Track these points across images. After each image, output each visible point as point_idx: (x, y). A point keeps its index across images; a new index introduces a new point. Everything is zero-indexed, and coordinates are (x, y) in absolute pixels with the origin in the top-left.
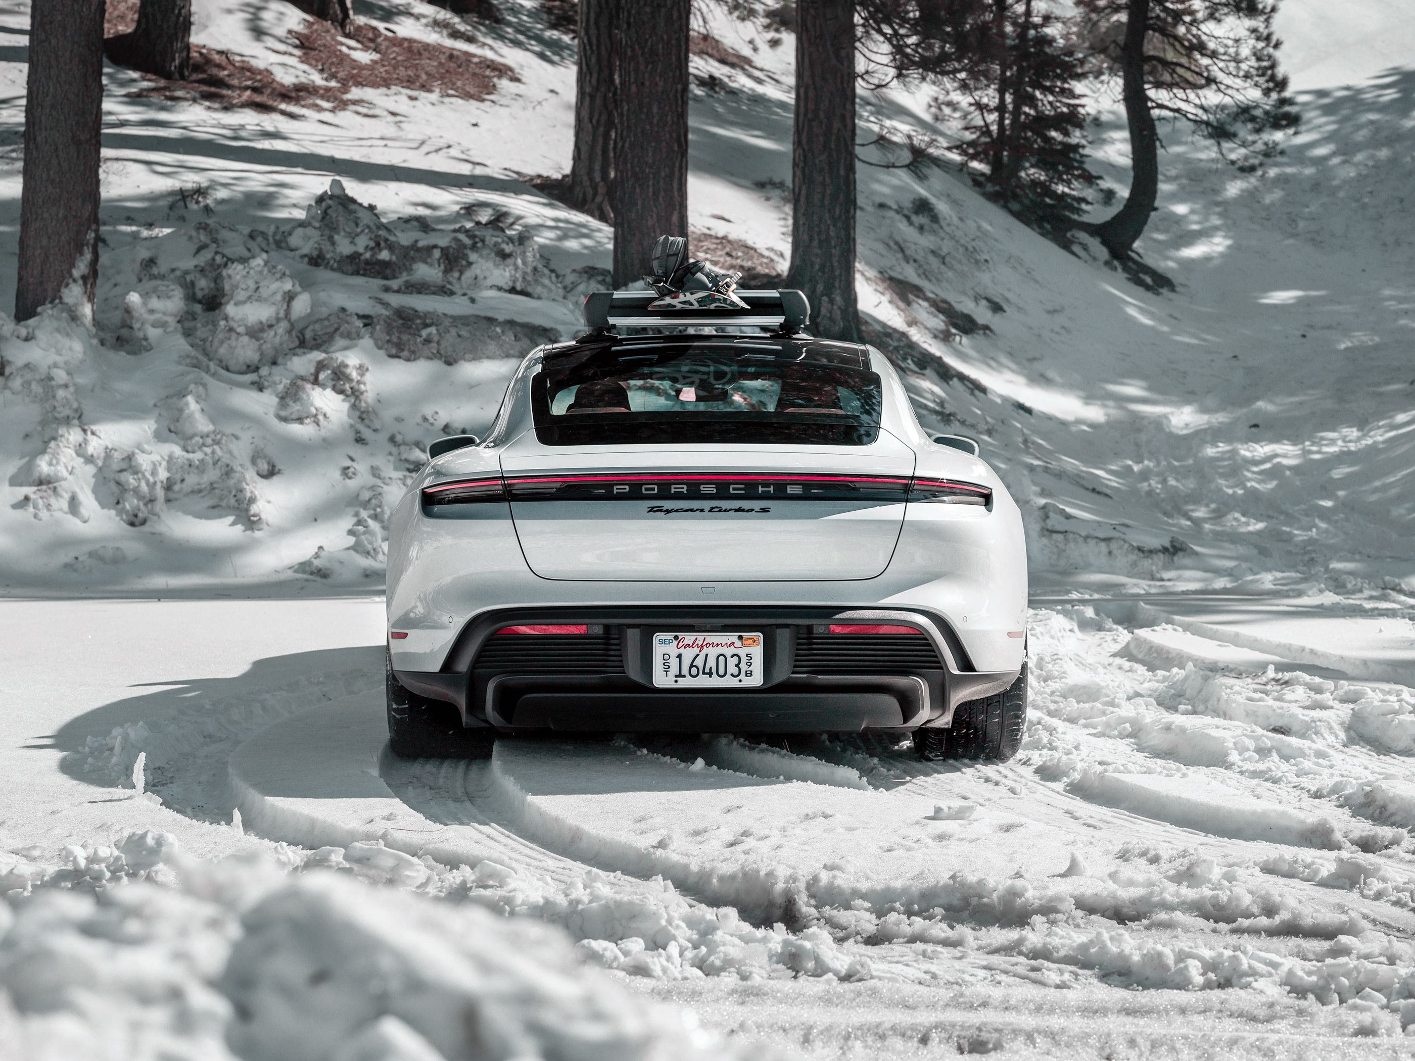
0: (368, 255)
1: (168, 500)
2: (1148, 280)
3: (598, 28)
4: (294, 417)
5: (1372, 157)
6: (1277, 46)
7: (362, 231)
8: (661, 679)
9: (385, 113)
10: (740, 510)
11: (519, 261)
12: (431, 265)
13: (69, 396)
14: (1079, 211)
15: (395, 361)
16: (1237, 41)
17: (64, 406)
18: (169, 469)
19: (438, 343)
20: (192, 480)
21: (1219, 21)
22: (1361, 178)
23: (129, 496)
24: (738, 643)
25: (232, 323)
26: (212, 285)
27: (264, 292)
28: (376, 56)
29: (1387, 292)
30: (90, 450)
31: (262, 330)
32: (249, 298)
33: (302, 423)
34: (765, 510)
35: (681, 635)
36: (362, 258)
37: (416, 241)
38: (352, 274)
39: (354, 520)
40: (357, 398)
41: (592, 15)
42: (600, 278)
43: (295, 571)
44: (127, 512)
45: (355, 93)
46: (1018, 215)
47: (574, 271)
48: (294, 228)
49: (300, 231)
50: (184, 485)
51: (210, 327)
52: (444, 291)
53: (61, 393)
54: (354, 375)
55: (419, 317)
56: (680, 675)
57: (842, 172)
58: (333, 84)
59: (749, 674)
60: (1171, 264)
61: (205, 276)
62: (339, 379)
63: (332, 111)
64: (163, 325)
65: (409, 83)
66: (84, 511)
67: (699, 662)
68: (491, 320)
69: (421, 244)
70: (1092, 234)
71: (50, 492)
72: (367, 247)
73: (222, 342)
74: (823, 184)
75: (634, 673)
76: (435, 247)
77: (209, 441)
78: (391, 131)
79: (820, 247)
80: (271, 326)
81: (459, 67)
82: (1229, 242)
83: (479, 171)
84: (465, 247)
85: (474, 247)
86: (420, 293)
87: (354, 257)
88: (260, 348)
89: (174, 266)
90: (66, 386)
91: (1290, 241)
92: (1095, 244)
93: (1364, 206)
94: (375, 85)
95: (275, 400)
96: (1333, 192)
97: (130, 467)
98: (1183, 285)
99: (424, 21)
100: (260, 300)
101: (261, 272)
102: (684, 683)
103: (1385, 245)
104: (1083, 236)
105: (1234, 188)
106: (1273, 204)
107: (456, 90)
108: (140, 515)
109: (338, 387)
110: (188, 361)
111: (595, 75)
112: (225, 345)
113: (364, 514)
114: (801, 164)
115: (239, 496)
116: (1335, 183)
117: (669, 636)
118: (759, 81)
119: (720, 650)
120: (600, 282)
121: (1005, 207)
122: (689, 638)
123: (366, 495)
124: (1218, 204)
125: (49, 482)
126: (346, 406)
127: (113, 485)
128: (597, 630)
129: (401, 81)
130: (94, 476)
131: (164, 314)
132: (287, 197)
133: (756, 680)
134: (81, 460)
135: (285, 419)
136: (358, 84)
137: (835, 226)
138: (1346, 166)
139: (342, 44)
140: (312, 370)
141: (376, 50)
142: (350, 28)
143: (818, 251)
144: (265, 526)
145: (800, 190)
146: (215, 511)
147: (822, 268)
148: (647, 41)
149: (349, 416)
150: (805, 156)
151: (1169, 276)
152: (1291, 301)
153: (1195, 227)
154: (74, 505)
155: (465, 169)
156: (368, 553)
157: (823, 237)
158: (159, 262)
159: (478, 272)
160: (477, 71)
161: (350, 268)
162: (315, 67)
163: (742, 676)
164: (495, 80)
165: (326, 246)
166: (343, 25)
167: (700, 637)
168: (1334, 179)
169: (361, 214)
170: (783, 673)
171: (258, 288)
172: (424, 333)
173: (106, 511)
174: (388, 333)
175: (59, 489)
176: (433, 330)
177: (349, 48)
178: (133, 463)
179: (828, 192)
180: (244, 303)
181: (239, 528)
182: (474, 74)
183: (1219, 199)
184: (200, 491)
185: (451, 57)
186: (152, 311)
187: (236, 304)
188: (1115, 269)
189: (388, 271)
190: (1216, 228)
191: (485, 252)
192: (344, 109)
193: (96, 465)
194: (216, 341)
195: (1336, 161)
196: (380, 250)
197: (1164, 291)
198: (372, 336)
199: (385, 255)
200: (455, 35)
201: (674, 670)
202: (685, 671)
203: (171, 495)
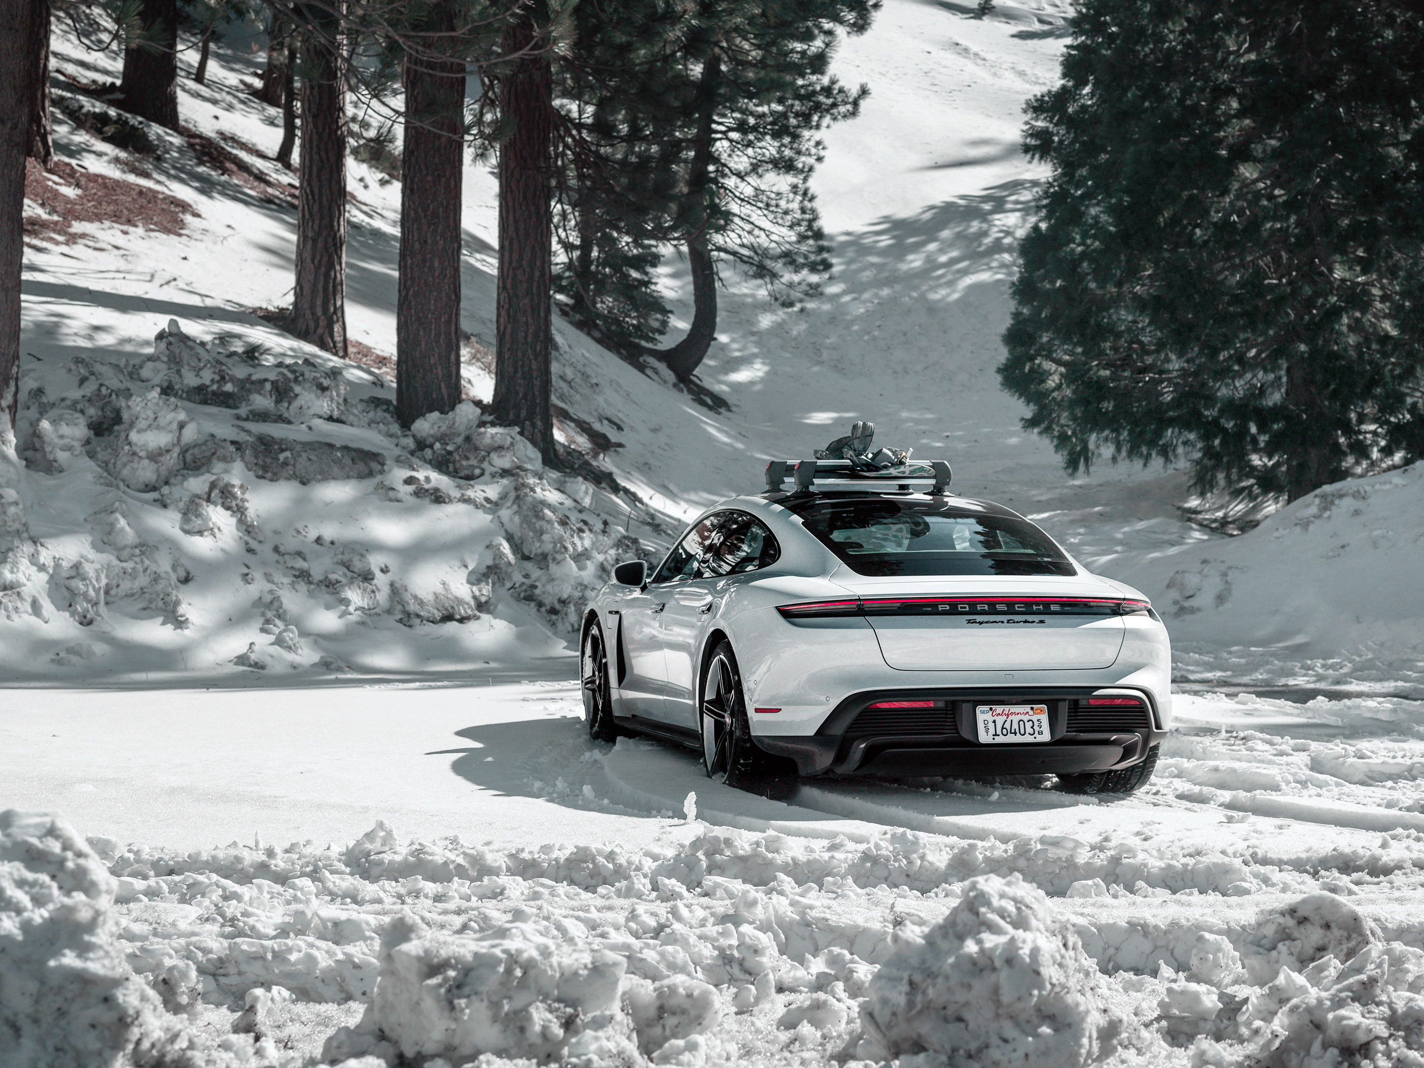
0: (215, 387)
1: (107, 603)
2: (709, 401)
3: (320, 181)
4: (195, 530)
5: (876, 295)
6: (812, 199)
7: (205, 366)
8: (984, 738)
9: (110, 247)
10: (1025, 622)
11: (335, 394)
12: (264, 396)
13: (20, 513)
14: (653, 340)
15: (263, 481)
16: (778, 194)
17: (14, 521)
18: (107, 576)
19: (294, 465)
20: (126, 585)
21: (760, 176)
22: (869, 314)
23: (80, 599)
24: (1031, 712)
25: (135, 448)
26: (100, 413)
27: (162, 421)
28: (79, 192)
29: (905, 414)
30: (42, 560)
31: (161, 454)
32: (150, 426)
33: (202, 535)
34: (1042, 622)
35: (994, 707)
36: (210, 389)
37: (250, 375)
38: (200, 403)
39: (262, 620)
40: (242, 513)
41: (315, 169)
42: (385, 407)
43: (236, 664)
44: (78, 614)
45: (78, 227)
46: (599, 341)
47: (361, 400)
48: (144, 362)
49: (150, 365)
50: (119, 590)
51: (109, 450)
52: (281, 419)
53: (12, 510)
54: (238, 492)
55: (276, 443)
56: (996, 735)
57: (542, 314)
58: (55, 218)
59: (1041, 733)
60: (724, 388)
61: (93, 405)
62: (226, 498)
63: (67, 243)
64: (69, 448)
65: (116, 217)
66: (45, 612)
67: (1007, 725)
68: (331, 446)
69: (254, 378)
70: (660, 360)
71: (15, 596)
72: (212, 380)
73: (125, 465)
74: (527, 323)
75: (966, 734)
76: (266, 380)
77: (137, 551)
78: (123, 265)
79: (524, 378)
80: (168, 451)
81: (149, 202)
82: (766, 368)
83: (209, 302)
84: (290, 380)
85: (296, 380)
86: (264, 421)
87: (201, 389)
88: (157, 470)
89: (64, 395)
90: (16, 503)
91: (816, 369)
92: (662, 367)
93: (875, 339)
94: (90, 220)
95: (178, 516)
96: (848, 325)
97: (78, 574)
98: (736, 406)
99: (105, 158)
100: (158, 428)
101: (157, 404)
102: (1000, 739)
103: (895, 372)
104: (652, 361)
105: (766, 321)
106: (799, 335)
107: (155, 224)
108: (89, 616)
109: (227, 504)
110: (102, 481)
111: (317, 222)
112: (128, 467)
113: (269, 614)
114: (507, 306)
115: (167, 599)
116: (849, 317)
117: (986, 708)
118: (371, 217)
119: (1020, 717)
120: (385, 411)
121: (589, 334)
122: (999, 709)
123: (268, 598)
124: (753, 334)
125: (12, 588)
126: (233, 521)
127: (64, 590)
128: (941, 704)
129: (110, 217)
130: (48, 582)
131: (73, 439)
132: (68, 327)
133: (1046, 737)
134: (35, 568)
135: (187, 532)
136: (78, 218)
137: (536, 359)
138: (856, 302)
139: (49, 180)
140: (207, 490)
141: (78, 185)
142: (51, 165)
143: (522, 382)
144: (190, 625)
145: (505, 328)
146: (146, 612)
147: (525, 396)
148: (429, 206)
149: (238, 529)
150: (510, 299)
151: (723, 397)
152: (829, 422)
153: (737, 354)
154: (36, 608)
155: (195, 301)
156: (290, 648)
157: (526, 369)
158: (46, 391)
159: (303, 402)
160: (164, 206)
161: (197, 398)
162: (35, 201)
163: (1036, 734)
164: (181, 215)
165: (175, 379)
166: (45, 162)
167: (1007, 708)
168: (847, 314)
169: (200, 350)
170: (1062, 732)
171: (156, 418)
172: (282, 457)
173: (61, 613)
174: (256, 458)
175: (23, 594)
176: (288, 454)
177: (54, 182)
178: (81, 571)
179: (531, 331)
180: (145, 430)
181: (170, 627)
182: (163, 210)
183: (755, 329)
184: (132, 595)
185: (141, 193)
186: (62, 437)
187: (139, 432)
188: (681, 391)
189: (231, 402)
190: (755, 356)
191: (307, 385)
192: (75, 243)
193: (48, 573)
194: (119, 463)
195: (847, 298)
196: (225, 383)
197: (722, 410)
198: (243, 459)
199: (229, 387)
200: (134, 170)
201: (992, 731)
202: (999, 732)
203: (109, 599)
